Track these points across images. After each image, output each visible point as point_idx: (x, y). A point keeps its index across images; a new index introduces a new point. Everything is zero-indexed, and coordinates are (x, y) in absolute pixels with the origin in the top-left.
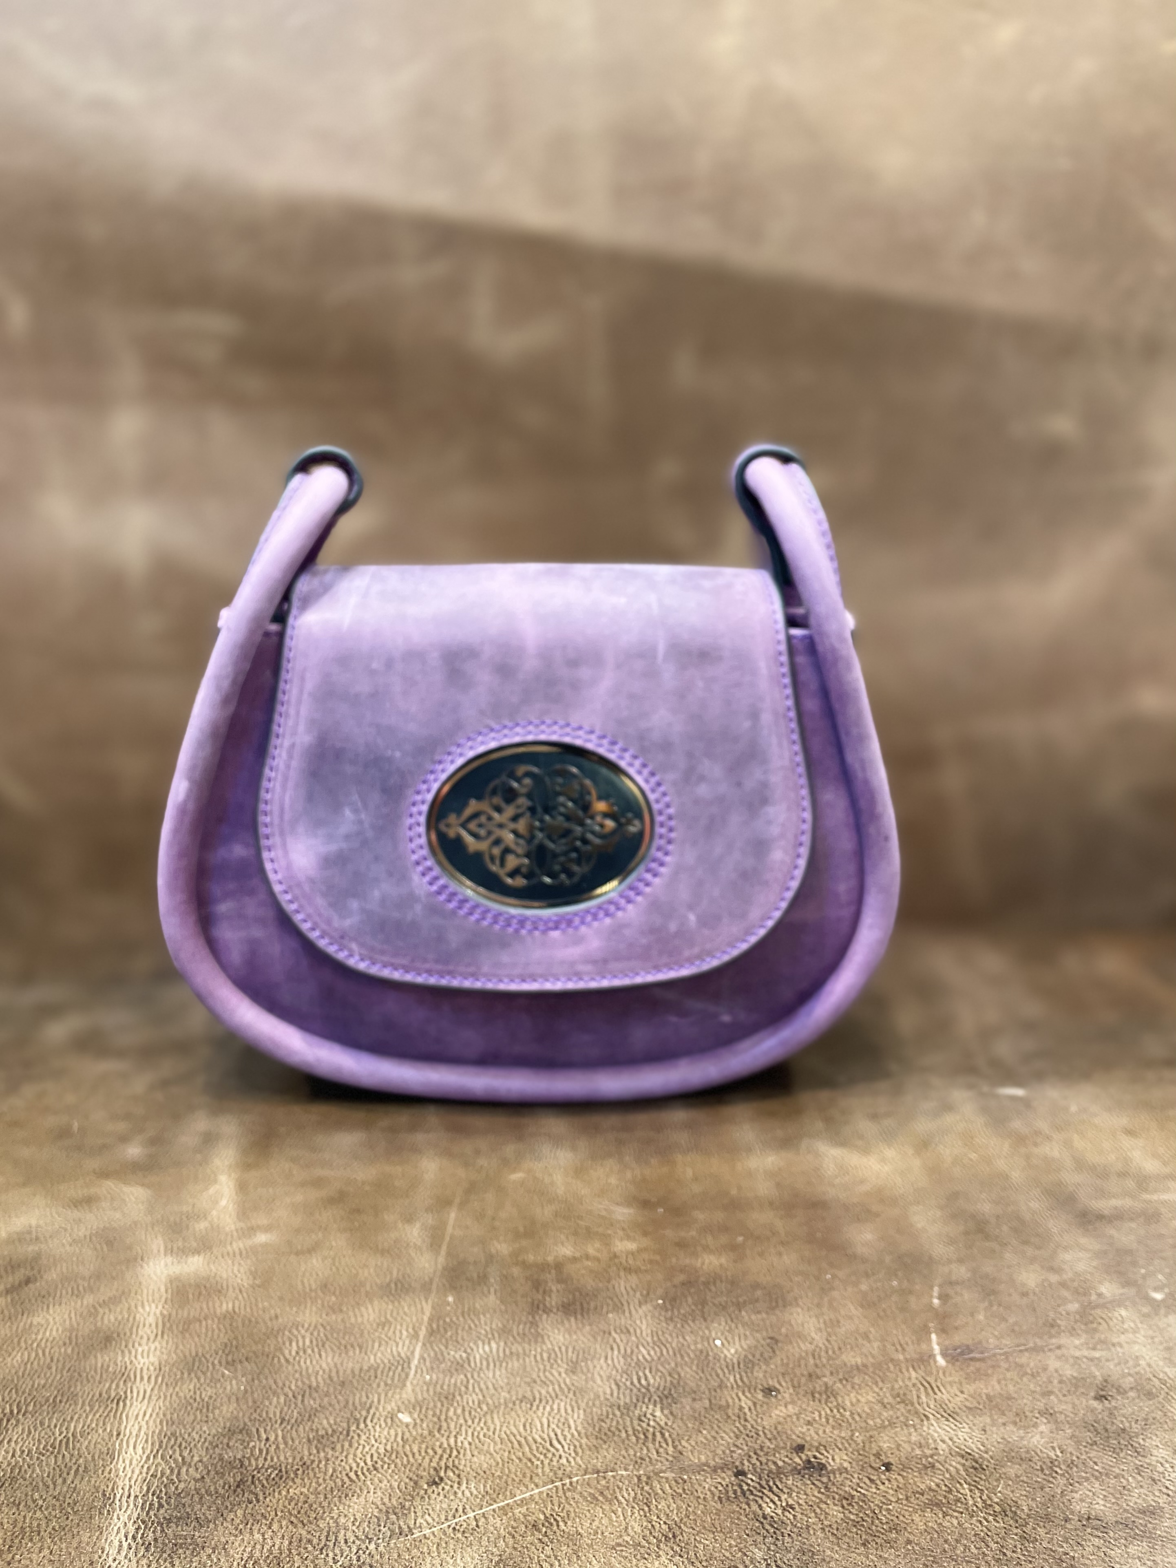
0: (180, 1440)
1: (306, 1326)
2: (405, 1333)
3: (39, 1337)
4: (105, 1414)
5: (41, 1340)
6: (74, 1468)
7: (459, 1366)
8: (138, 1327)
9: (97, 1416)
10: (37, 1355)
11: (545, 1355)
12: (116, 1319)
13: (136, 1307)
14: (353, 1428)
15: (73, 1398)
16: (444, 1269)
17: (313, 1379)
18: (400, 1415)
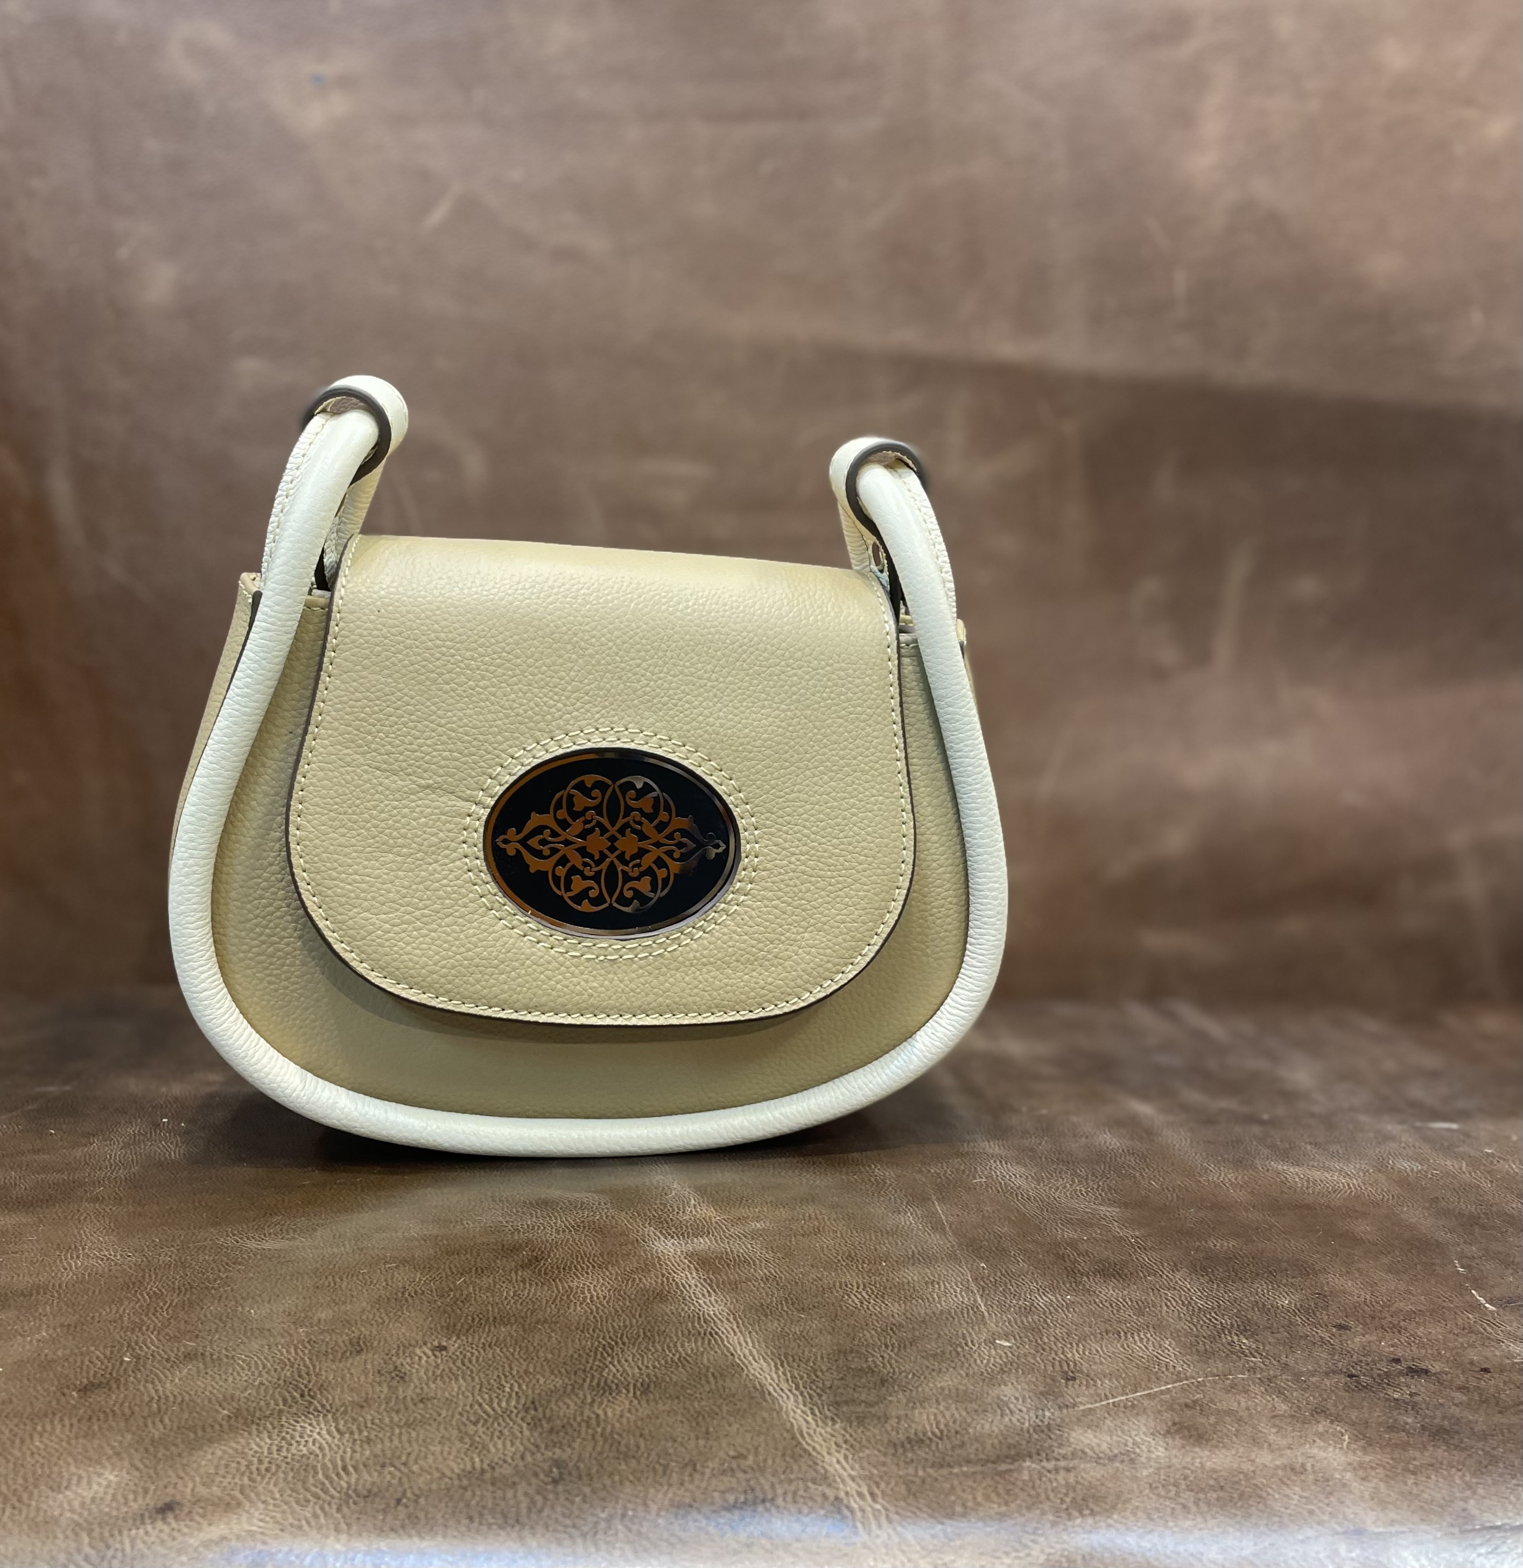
0: (796, 1357)
1: (855, 1285)
2: (958, 1290)
3: (589, 1296)
4: (706, 1342)
5: (592, 1297)
6: (710, 1375)
7: (1029, 1310)
8: (685, 1288)
9: (700, 1343)
10: (597, 1308)
11: (1107, 1304)
12: (657, 1283)
13: (669, 1273)
14: (959, 1349)
15: (661, 1333)
16: (960, 1244)
17: (891, 1319)
18: (998, 1341)
